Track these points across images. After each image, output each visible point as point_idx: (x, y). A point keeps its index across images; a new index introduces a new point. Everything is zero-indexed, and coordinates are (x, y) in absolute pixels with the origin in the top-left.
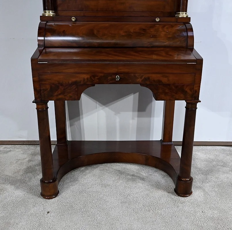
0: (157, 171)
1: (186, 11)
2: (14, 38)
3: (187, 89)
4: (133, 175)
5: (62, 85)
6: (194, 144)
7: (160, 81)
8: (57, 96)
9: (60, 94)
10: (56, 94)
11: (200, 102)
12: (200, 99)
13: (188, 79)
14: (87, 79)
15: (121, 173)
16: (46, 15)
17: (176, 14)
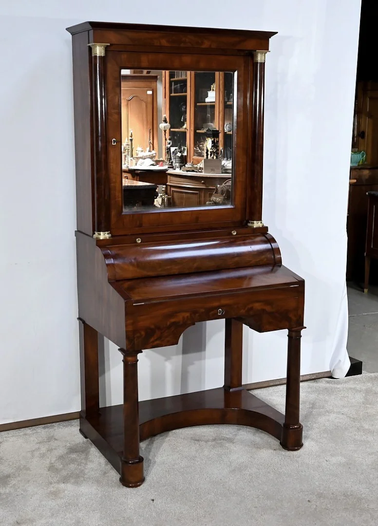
0: (240, 429)
1: (261, 220)
2: (16, 264)
3: (291, 315)
4: (214, 440)
5: (159, 328)
6: (301, 379)
7: (264, 310)
8: (153, 342)
9: (156, 340)
10: (152, 339)
11: (305, 328)
12: (305, 325)
13: (292, 304)
14: (187, 317)
15: (197, 440)
16: (101, 238)
17: (249, 223)
